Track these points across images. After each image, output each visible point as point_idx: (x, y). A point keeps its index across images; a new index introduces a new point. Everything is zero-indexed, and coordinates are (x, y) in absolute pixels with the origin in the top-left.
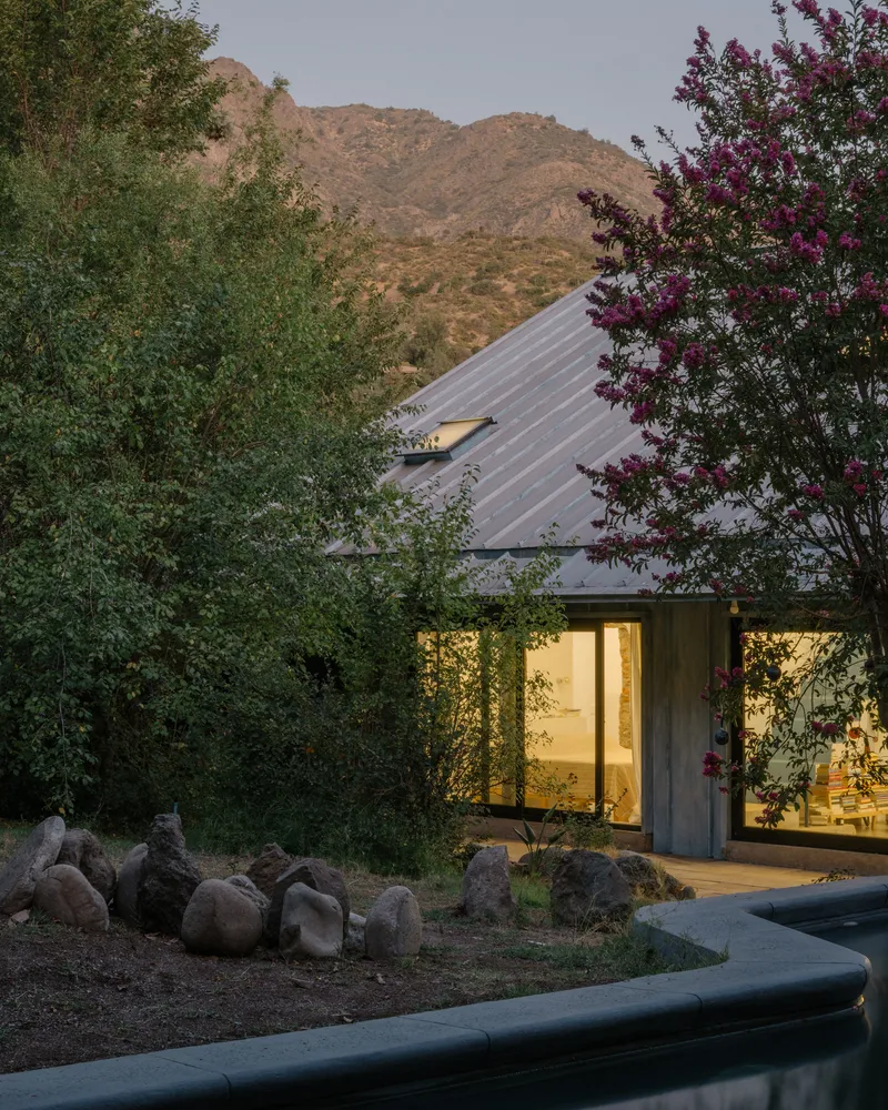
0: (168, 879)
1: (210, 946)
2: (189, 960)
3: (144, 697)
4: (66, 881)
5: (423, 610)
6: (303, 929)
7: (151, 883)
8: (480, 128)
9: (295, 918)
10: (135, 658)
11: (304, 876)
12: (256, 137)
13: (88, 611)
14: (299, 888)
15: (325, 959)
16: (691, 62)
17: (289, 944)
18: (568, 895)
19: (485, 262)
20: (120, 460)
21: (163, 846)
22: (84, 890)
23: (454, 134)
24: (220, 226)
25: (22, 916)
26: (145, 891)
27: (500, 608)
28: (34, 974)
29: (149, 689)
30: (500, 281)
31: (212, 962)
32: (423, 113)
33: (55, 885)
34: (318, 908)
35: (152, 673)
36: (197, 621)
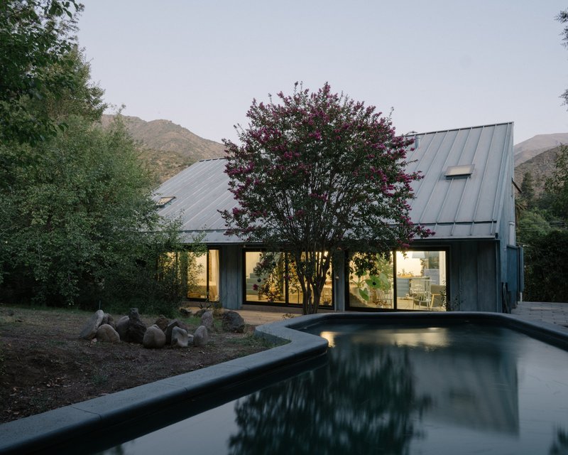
0: (137, 327)
1: (152, 346)
2: (147, 351)
3: (91, 272)
4: (107, 329)
5: (170, 247)
6: (178, 340)
7: (131, 328)
8: (153, 123)
9: (176, 336)
10: (88, 261)
11: (176, 324)
12: (117, 120)
13: (78, 248)
14: (176, 328)
15: (185, 347)
16: (252, 107)
17: (175, 344)
18: (227, 324)
19: (154, 157)
20: (81, 206)
21: (134, 317)
22: (113, 331)
23: (145, 123)
24: (110, 143)
25: (95, 340)
26: (129, 331)
27: (191, 246)
28: (107, 359)
29: (93, 269)
30: (158, 162)
31: (154, 351)
32: (137, 118)
33: (104, 331)
34: (181, 333)
35: (94, 265)
36: (106, 250)
